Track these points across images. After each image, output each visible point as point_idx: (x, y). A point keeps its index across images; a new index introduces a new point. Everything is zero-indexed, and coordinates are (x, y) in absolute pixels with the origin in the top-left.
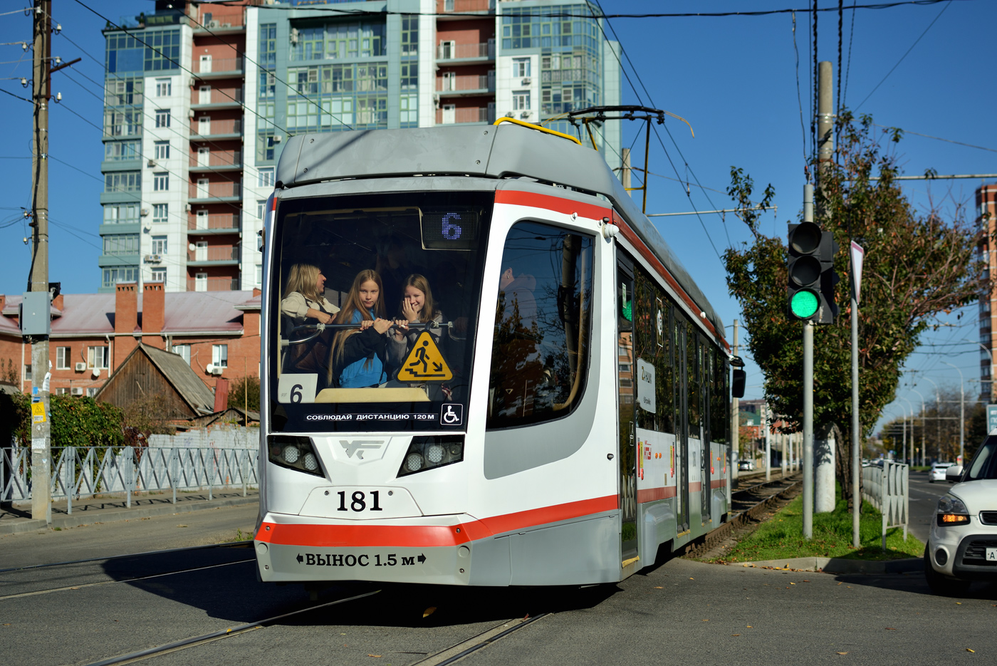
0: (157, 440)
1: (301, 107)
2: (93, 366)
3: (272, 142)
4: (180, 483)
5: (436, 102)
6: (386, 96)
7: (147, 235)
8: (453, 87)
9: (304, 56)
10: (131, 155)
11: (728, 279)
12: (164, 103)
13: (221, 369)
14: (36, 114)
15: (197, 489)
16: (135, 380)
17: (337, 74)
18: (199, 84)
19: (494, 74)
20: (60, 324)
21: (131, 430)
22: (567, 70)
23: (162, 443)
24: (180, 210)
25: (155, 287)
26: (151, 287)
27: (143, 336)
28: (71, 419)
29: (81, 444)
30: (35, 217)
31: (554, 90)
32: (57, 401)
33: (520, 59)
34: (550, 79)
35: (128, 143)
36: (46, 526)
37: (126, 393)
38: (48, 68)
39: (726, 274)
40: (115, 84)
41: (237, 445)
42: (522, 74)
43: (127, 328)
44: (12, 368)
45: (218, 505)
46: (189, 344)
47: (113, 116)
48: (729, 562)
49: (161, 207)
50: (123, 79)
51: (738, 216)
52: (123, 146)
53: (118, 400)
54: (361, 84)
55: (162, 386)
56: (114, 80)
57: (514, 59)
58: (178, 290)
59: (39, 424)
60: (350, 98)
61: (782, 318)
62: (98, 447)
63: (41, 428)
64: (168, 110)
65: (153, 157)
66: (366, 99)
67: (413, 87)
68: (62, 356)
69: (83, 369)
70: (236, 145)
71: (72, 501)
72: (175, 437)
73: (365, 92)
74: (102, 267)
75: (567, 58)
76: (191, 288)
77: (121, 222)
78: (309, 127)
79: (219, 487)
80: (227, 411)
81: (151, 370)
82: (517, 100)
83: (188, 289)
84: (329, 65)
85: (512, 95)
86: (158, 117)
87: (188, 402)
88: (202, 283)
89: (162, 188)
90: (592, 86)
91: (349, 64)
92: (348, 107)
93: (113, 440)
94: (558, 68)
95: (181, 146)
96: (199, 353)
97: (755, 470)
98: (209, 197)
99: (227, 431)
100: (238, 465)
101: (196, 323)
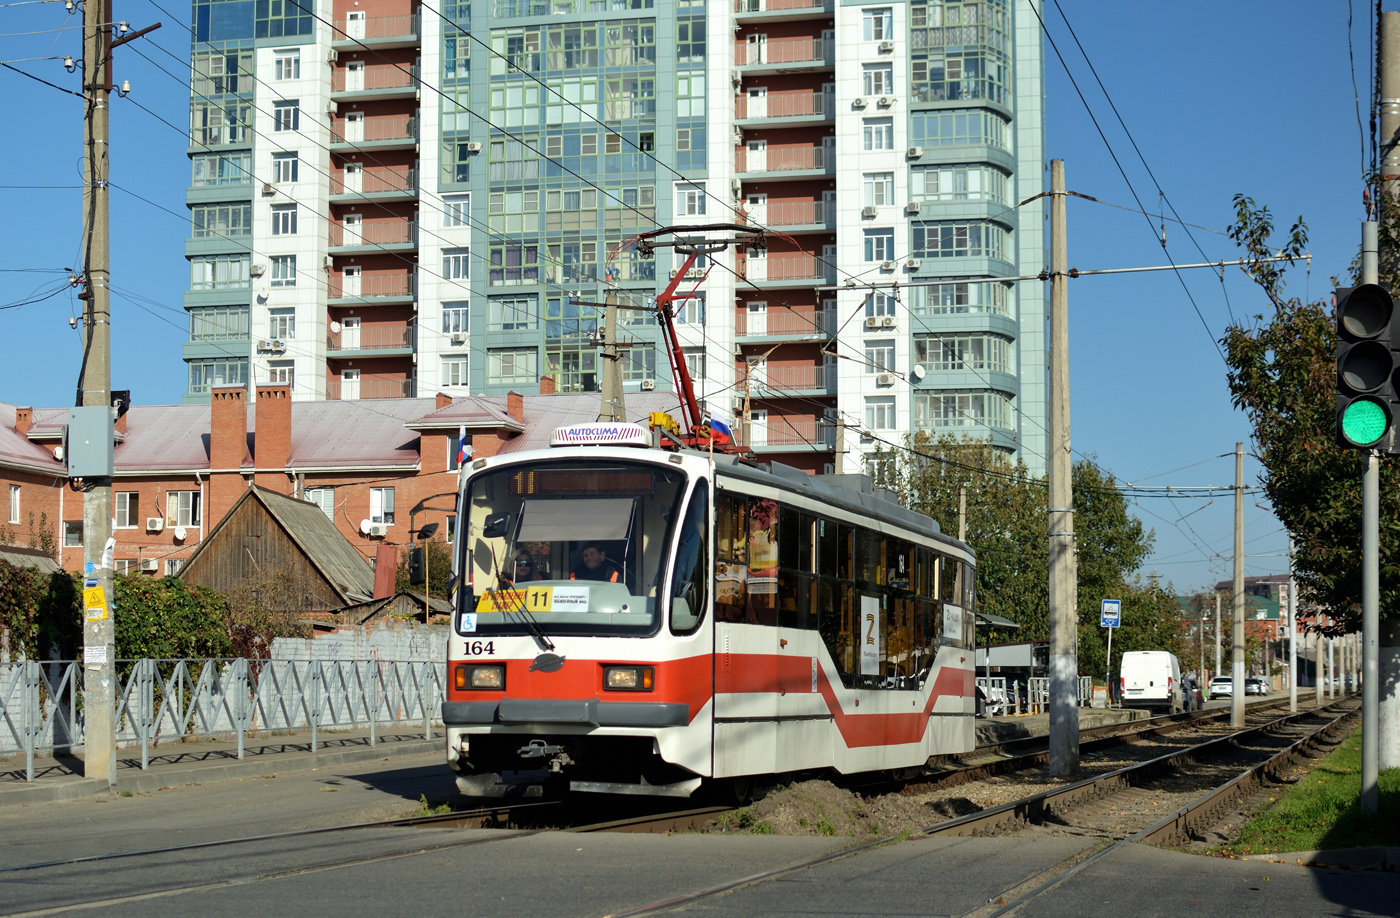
0: (284, 646)
1: (513, 96)
2: (175, 523)
3: (464, 152)
4: (324, 718)
5: (735, 84)
6: (654, 74)
7: (262, 306)
8: (764, 59)
9: (517, 10)
10: (234, 177)
11: (1231, 378)
12: (288, 89)
13: (383, 528)
14: (90, 116)
15: (350, 727)
16: (244, 546)
17: (572, 39)
18: (344, 58)
19: (833, 36)
20: (125, 455)
21: (242, 630)
22: (953, 28)
23: (293, 651)
24: (315, 266)
25: (276, 393)
26: (269, 393)
27: (256, 472)
28: (146, 613)
29: (163, 654)
30: (88, 283)
31: (931, 61)
32: (123, 584)
33: (874, 11)
34: (926, 44)
35: (230, 156)
36: (108, 789)
37: (229, 567)
38: (109, 40)
39: (1226, 369)
40: (208, 59)
41: (415, 654)
42: (879, 35)
43: (229, 459)
44: (46, 528)
45: (385, 755)
46: (332, 487)
47: (205, 112)
48: (1238, 854)
49: (283, 260)
50: (221, 52)
51: (1245, 271)
52: (222, 161)
53: (216, 579)
54: (614, 56)
55: (288, 557)
56: (207, 53)
57: (864, 10)
58: (313, 399)
59: (97, 622)
60: (595, 78)
61: (1322, 444)
62: (190, 659)
63: (100, 630)
64: (295, 102)
65: (270, 179)
66: (621, 81)
67: (699, 59)
68: (125, 508)
69: (159, 527)
70: (408, 157)
71: (149, 748)
72: (313, 641)
73: (618, 69)
74: (188, 360)
75: (954, 8)
76: (333, 394)
77: (218, 287)
78: (527, 127)
79: (386, 724)
80: (396, 597)
81: (270, 529)
82: (870, 78)
83: (328, 396)
84: (558, 25)
85: (862, 70)
86: (278, 113)
87: (332, 582)
88: (351, 386)
89: (285, 230)
90: (995, 54)
91: (592, 23)
92: (590, 92)
93: (213, 648)
94: (938, 25)
95: (317, 162)
96: (348, 502)
97: (1271, 694)
98: (363, 244)
99: (398, 632)
100: (417, 689)
101: (343, 451)
